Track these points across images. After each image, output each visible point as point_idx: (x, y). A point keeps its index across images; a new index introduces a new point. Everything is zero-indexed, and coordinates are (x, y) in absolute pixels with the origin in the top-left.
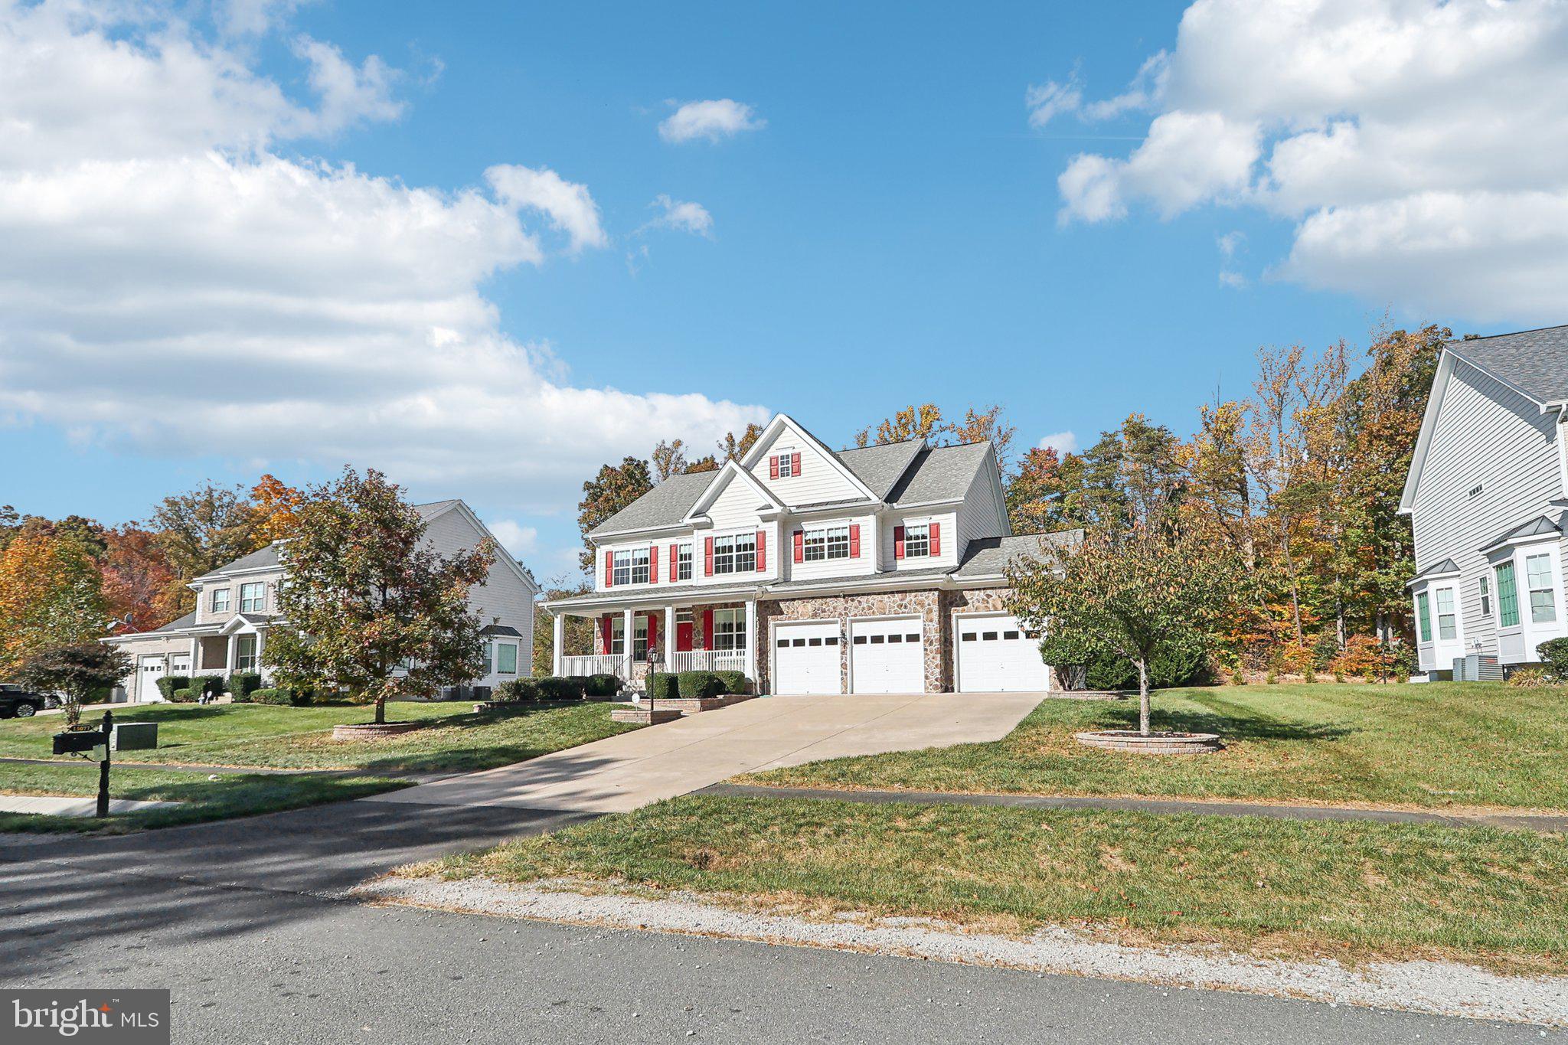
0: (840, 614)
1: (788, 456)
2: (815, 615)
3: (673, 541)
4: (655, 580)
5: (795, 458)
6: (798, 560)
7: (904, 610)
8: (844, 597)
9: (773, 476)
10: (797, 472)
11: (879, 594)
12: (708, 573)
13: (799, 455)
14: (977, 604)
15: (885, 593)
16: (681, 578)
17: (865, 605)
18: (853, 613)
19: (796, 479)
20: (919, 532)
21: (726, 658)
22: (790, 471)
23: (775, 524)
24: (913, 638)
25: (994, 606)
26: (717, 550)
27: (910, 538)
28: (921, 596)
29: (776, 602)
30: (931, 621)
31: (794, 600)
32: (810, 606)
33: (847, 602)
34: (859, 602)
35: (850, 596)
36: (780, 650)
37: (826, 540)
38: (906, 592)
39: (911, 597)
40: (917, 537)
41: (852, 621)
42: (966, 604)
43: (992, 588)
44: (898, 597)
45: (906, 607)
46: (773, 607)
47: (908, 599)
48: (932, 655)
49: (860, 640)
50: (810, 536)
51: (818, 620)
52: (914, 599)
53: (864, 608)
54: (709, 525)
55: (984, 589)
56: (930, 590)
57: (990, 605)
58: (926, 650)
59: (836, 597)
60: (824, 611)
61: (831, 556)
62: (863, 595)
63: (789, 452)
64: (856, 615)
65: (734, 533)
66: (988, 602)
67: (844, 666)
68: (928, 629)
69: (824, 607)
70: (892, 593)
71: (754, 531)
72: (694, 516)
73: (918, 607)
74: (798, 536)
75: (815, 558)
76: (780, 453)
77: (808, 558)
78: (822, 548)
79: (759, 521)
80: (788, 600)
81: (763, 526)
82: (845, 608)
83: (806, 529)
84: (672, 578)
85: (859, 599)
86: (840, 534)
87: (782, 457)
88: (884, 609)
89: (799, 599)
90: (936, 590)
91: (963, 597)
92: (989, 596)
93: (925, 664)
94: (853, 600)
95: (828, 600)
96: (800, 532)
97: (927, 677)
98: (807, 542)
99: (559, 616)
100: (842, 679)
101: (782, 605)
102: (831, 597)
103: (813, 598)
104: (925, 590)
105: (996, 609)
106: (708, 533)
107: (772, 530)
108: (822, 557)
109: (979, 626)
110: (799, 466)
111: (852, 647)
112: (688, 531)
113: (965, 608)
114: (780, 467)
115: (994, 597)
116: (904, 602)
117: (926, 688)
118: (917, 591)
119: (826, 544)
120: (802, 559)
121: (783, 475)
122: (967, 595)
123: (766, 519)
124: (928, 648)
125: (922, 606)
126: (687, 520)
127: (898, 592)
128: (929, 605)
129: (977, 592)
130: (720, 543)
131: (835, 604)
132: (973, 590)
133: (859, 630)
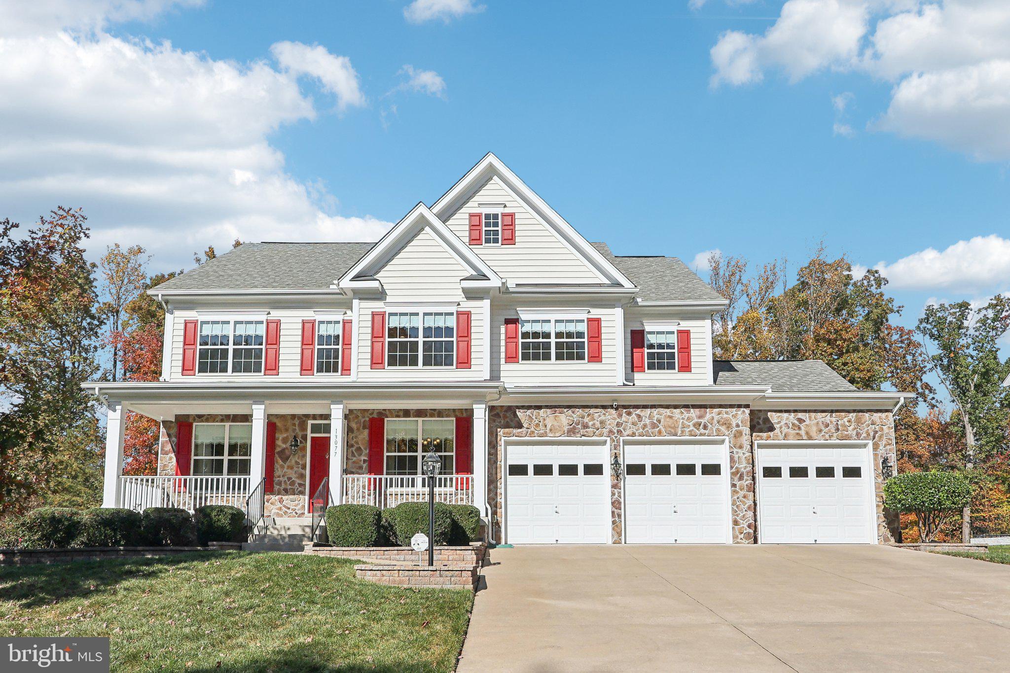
0: (611, 431)
1: (496, 216)
2: (572, 431)
3: (308, 314)
4: (273, 368)
5: (508, 220)
6: (511, 358)
7: (702, 431)
8: (616, 409)
9: (475, 240)
10: (510, 240)
11: (668, 407)
12: (376, 363)
13: (512, 215)
14: (785, 430)
15: (676, 407)
16: (320, 370)
17: (648, 421)
18: (629, 432)
19: (508, 249)
20: (662, 339)
21: (405, 490)
22: (500, 237)
23: (486, 303)
24: (712, 470)
25: (807, 433)
26: (393, 332)
27: (651, 346)
28: (727, 413)
29: (511, 410)
30: (741, 447)
31: (539, 408)
32: (564, 418)
33: (620, 416)
34: (639, 416)
35: (624, 407)
36: (513, 480)
37: (553, 335)
38: (704, 407)
39: (711, 414)
40: (660, 346)
41: (626, 443)
42: (771, 429)
43: (805, 411)
44: (694, 413)
45: (705, 427)
46: (505, 417)
47: (708, 416)
48: (742, 493)
49: (637, 470)
50: (527, 328)
51: (577, 438)
52: (716, 418)
53: (645, 426)
54: (379, 295)
55: (795, 411)
56: (739, 406)
57: (803, 432)
58: (734, 485)
59: (604, 407)
60: (586, 426)
61: (559, 357)
62: (645, 407)
63: (499, 211)
64: (633, 434)
65: (421, 310)
66: (799, 428)
67: (616, 504)
68: (736, 459)
69: (586, 420)
70: (686, 406)
71: (453, 309)
72: (356, 278)
73: (723, 429)
74: (511, 327)
75: (536, 357)
76: (485, 211)
77: (526, 357)
78: (547, 346)
79: (460, 297)
80: (529, 407)
81: (467, 305)
82: (618, 425)
83: (523, 317)
84: (305, 369)
85: (638, 411)
86: (571, 328)
87: (488, 216)
88: (675, 428)
89: (547, 407)
90: (747, 406)
91: (767, 420)
92: (801, 421)
93: (733, 505)
94: (629, 414)
95: (592, 411)
96: (515, 321)
97: (736, 523)
98: (525, 335)
99: (118, 408)
100: (614, 522)
101: (519, 413)
102: (596, 407)
103: (569, 407)
104: (731, 406)
105: (810, 438)
106: (377, 306)
107: (481, 311)
108: (547, 357)
109: (785, 459)
110: (513, 232)
111: (625, 478)
112: (343, 302)
113: (771, 434)
114: (484, 229)
115: (808, 422)
116: (703, 421)
117: (735, 537)
118: (720, 406)
119: (553, 340)
120: (516, 357)
121: (488, 241)
122: (773, 417)
123: (471, 295)
124: (738, 484)
125: (729, 426)
126: (346, 283)
127: (694, 407)
128: (738, 426)
129: (786, 415)
130: (394, 322)
131: (603, 418)
132: (781, 411)
133: (633, 455)
